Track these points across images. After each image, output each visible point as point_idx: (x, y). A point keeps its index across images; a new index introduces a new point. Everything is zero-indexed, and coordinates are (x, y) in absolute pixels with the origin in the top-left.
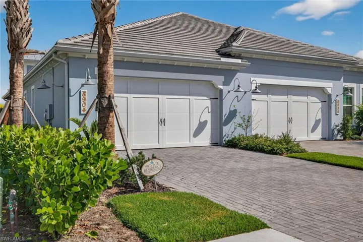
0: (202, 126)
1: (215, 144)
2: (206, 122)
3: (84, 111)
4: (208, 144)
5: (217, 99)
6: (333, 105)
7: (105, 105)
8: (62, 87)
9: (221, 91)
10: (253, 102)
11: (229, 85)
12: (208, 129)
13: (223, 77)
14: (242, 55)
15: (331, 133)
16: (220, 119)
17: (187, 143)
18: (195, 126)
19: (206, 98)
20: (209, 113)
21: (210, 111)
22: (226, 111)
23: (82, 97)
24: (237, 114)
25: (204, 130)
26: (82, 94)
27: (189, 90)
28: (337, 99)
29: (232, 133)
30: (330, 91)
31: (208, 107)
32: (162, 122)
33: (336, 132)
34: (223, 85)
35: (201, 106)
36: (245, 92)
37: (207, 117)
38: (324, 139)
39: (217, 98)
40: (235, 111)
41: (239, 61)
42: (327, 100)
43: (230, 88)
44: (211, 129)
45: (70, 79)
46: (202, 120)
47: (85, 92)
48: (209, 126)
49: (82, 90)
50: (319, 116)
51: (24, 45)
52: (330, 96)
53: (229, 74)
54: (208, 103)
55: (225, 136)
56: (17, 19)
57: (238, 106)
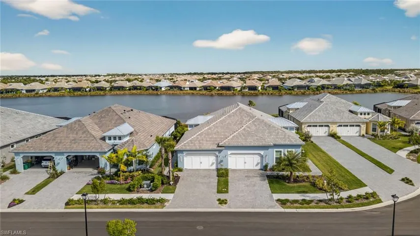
0: (213, 164)
6: (264, 158)
10: (229, 157)
12: (215, 164)
16: (218, 163)
17: (208, 168)
18: (211, 164)
22: (219, 160)
27: (209, 155)
30: (262, 154)
32: (201, 163)
37: (215, 161)
38: (261, 169)
39: (217, 157)
42: (261, 156)
46: (213, 162)
50: (259, 161)
53: (220, 151)
54: (215, 158)
57: (222, 159)
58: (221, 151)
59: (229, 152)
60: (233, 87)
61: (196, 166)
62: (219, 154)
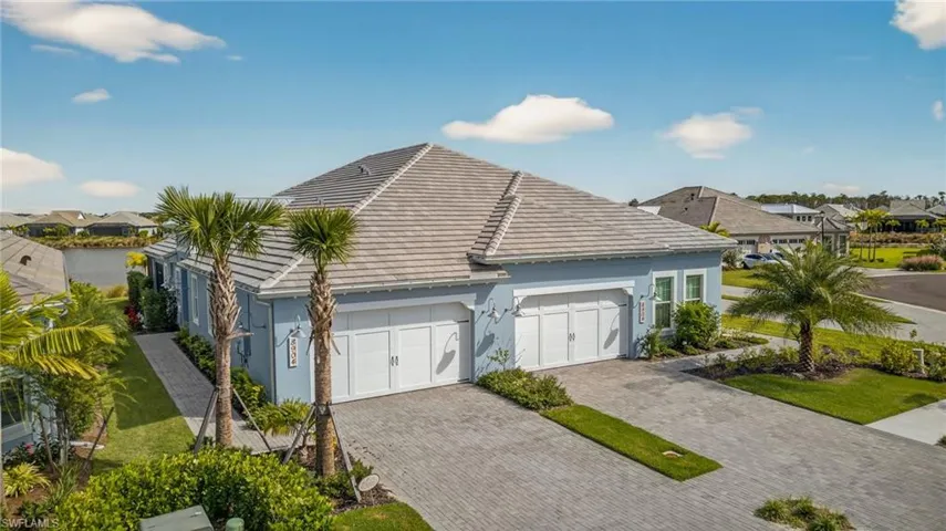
0: (448, 358)
1: (465, 381)
2: (453, 352)
3: (293, 362)
4: (456, 382)
6: (635, 311)
7: (322, 413)
8: (264, 327)
9: (472, 312)
10: (517, 320)
11: (483, 304)
12: (456, 362)
13: (475, 295)
15: (632, 349)
16: (470, 350)
17: (426, 384)
18: (438, 359)
19: (452, 322)
20: (457, 340)
21: (458, 337)
22: (479, 338)
24: (495, 340)
25: (451, 364)
27: (430, 314)
28: (642, 301)
30: (630, 292)
31: (455, 333)
32: (393, 361)
33: (639, 348)
34: (475, 305)
35: (446, 334)
36: (506, 310)
37: (455, 345)
38: (623, 358)
39: (468, 321)
40: (493, 335)
42: (626, 302)
43: (484, 307)
44: (460, 361)
45: (276, 325)
46: (448, 351)
47: (294, 340)
48: (457, 357)
49: (290, 338)
50: (617, 325)
52: (631, 297)
53: (482, 289)
54: (456, 328)
55: (478, 370)
56: (224, 306)
57: (493, 329)
59: (521, 293)
60: (133, 227)
62: (477, 303)
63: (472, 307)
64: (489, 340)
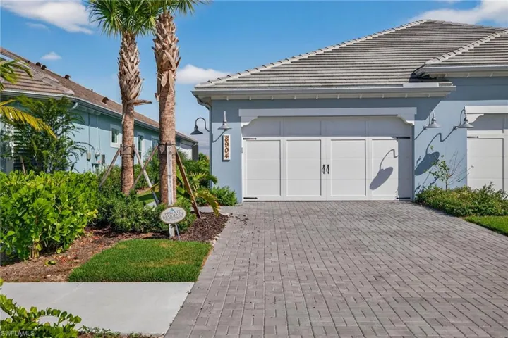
0: (383, 175)
1: (404, 199)
2: (390, 170)
3: (227, 156)
4: (394, 199)
5: (409, 138)
9: (412, 127)
10: (469, 141)
11: (425, 119)
12: (393, 180)
13: (416, 108)
14: (446, 76)
16: (410, 168)
17: (362, 197)
18: (373, 175)
19: (390, 138)
20: (395, 157)
21: (397, 154)
22: (420, 155)
23: (224, 142)
24: (440, 159)
25: (388, 180)
26: (224, 139)
29: (431, 184)
31: (394, 150)
32: (325, 169)
34: (415, 120)
35: (383, 150)
36: (455, 128)
37: (393, 163)
39: (407, 138)
40: (437, 154)
41: (436, 85)
43: (426, 123)
44: (399, 179)
46: (384, 167)
47: (228, 137)
48: (395, 175)
49: (225, 135)
51: (132, 96)
53: (425, 105)
54: (394, 144)
55: (418, 188)
57: (437, 147)
58: (433, 101)
59: (475, 110)
61: (303, 188)
62: (417, 118)
63: (413, 122)
64: (432, 159)
